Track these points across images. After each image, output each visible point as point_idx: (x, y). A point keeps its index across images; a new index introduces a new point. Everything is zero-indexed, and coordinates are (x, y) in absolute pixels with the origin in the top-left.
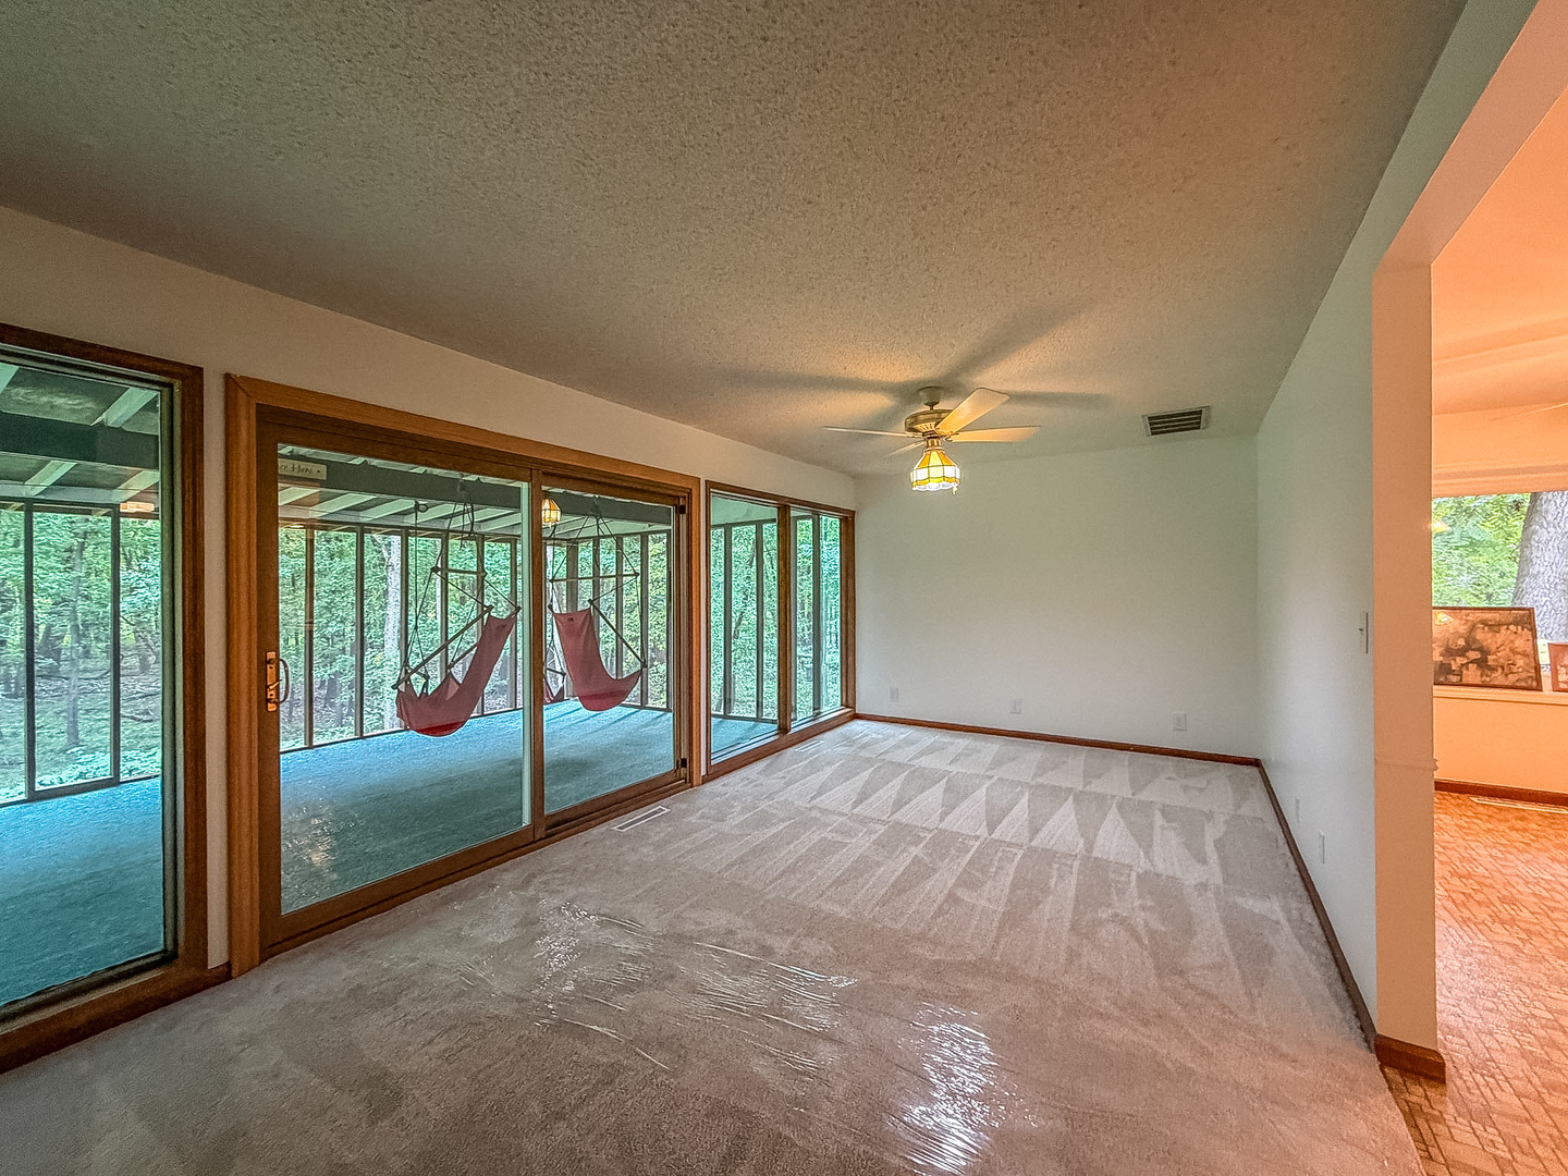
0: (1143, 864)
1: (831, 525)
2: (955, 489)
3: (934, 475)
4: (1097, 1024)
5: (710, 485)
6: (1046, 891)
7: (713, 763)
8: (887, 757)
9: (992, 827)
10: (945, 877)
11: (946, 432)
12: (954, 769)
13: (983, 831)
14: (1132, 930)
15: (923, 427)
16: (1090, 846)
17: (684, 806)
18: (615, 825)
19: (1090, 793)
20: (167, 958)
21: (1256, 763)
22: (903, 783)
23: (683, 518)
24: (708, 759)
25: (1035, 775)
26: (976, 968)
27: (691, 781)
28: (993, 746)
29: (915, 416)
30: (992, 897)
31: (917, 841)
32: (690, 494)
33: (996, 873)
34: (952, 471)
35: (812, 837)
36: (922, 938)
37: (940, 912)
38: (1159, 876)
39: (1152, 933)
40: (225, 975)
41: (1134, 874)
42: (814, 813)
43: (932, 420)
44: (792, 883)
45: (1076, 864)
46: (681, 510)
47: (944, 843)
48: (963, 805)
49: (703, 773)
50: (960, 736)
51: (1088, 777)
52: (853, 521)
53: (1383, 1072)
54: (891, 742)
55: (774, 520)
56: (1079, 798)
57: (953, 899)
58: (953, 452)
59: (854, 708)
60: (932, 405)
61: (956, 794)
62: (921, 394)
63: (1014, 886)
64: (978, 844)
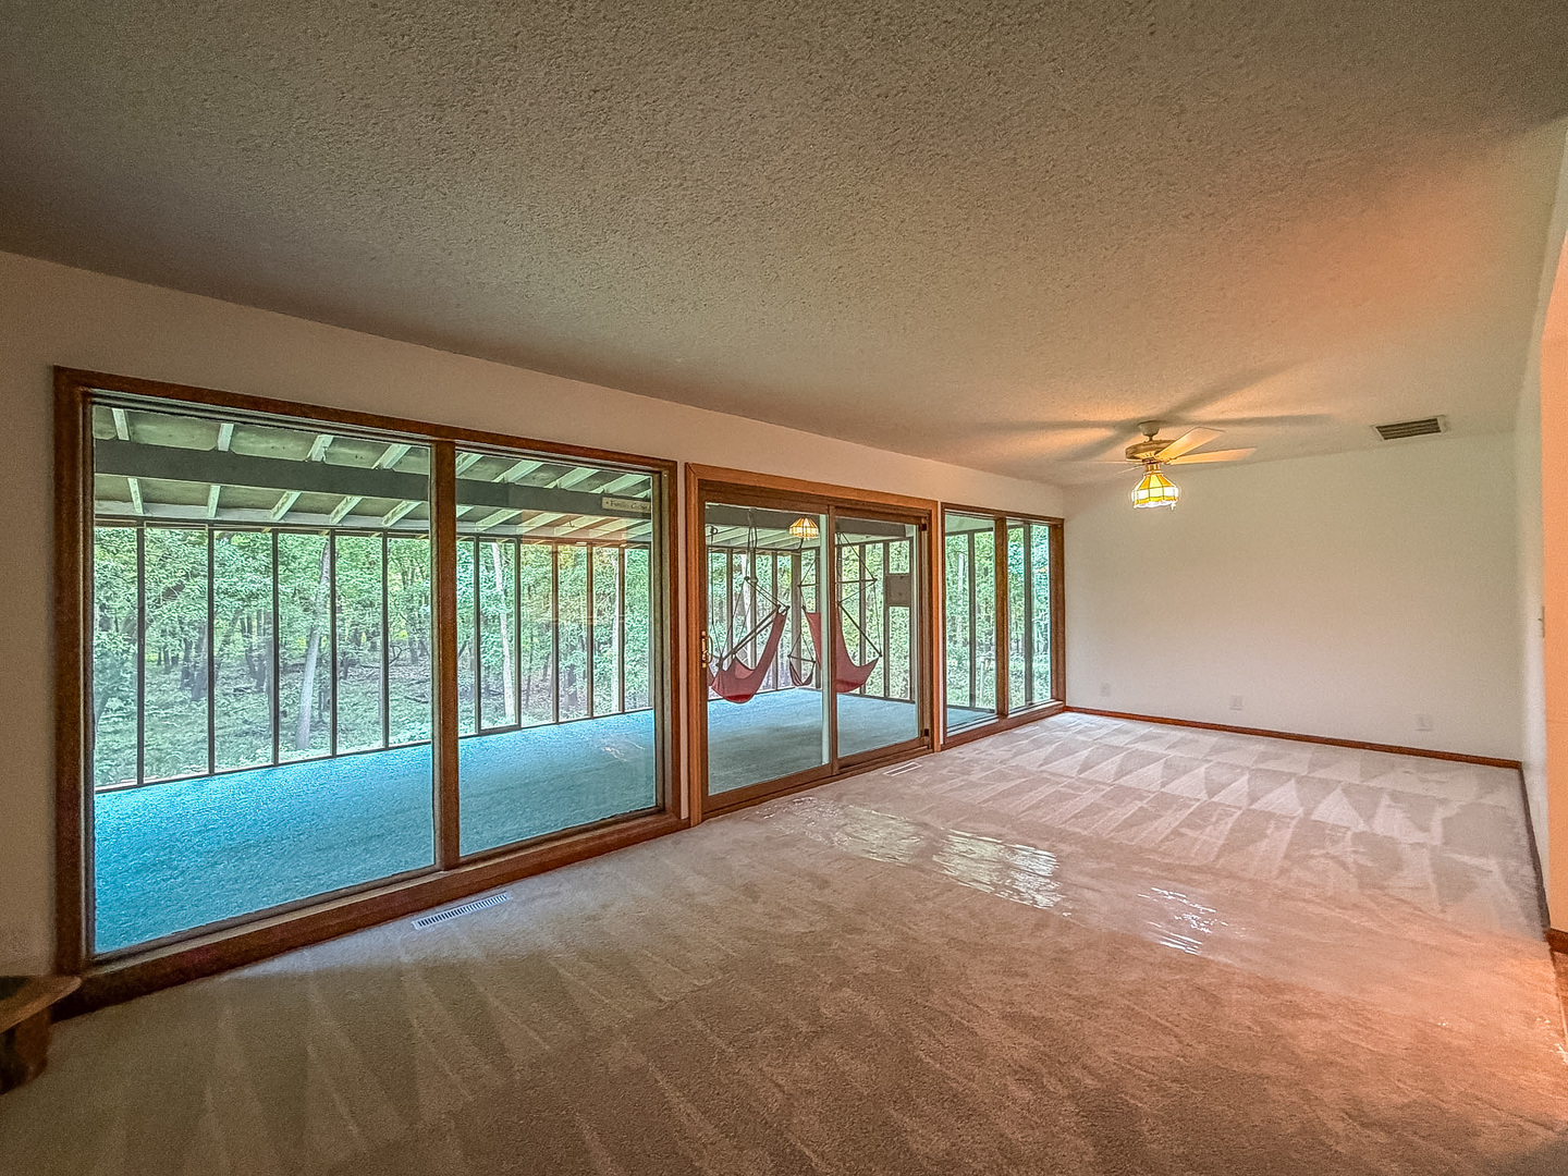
0: (1362, 827)
1: (1040, 532)
2: (1173, 505)
3: (1154, 494)
4: (1301, 904)
5: (945, 506)
6: (1263, 836)
7: (948, 735)
8: (1103, 741)
9: (1211, 794)
10: (1168, 821)
11: (1165, 459)
12: (1172, 753)
13: (1203, 796)
14: (1343, 865)
15: (1143, 455)
16: (1308, 813)
17: (932, 764)
18: (885, 771)
19: (1313, 778)
20: (660, 810)
21: (1516, 766)
22: (1122, 760)
23: (925, 534)
24: (945, 733)
25: (1256, 762)
26: (1199, 870)
27: (933, 747)
28: (1213, 738)
29: (1135, 447)
30: (1214, 836)
31: (1141, 798)
32: (930, 515)
33: (1217, 822)
34: (1172, 491)
35: (1045, 791)
36: (1153, 851)
37: (1166, 839)
38: (1375, 835)
39: (1360, 866)
40: (687, 825)
41: (1350, 833)
42: (1045, 775)
43: (1152, 449)
44: (1040, 814)
45: (1294, 822)
46: (922, 528)
47: (1165, 802)
48: (1183, 779)
49: (942, 742)
50: (1174, 729)
51: (1313, 766)
52: (1062, 527)
53: (1552, 955)
54: (1104, 731)
55: (990, 530)
56: (1300, 781)
57: (1176, 833)
58: (1171, 473)
59: (1064, 701)
60: (1151, 436)
61: (1173, 770)
62: (1140, 427)
63: (1232, 830)
64: (1198, 804)
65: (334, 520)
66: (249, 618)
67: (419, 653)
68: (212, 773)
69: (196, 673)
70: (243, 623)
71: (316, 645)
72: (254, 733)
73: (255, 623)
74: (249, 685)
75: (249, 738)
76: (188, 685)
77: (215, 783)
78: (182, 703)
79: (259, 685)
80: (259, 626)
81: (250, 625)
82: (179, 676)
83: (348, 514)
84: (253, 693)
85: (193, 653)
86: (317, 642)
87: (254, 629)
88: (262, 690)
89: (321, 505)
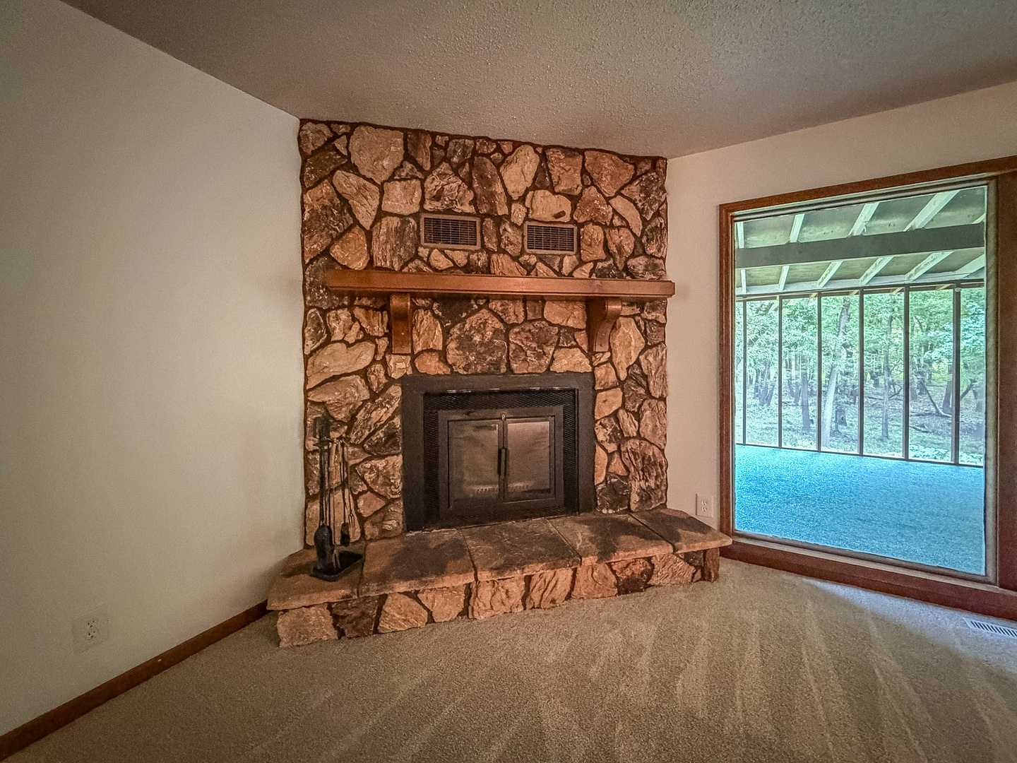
65: (863, 282)
66: (790, 360)
67: (918, 391)
68: (780, 447)
69: (761, 390)
70: (786, 362)
71: (835, 379)
72: (794, 430)
73: (793, 363)
74: (790, 400)
75: (791, 433)
76: (757, 396)
77: (783, 453)
78: (755, 405)
79: (796, 401)
80: (796, 365)
81: (790, 364)
82: (753, 391)
83: (876, 276)
84: (793, 405)
85: (760, 378)
86: (836, 376)
87: (793, 367)
88: (797, 405)
89: (853, 272)
